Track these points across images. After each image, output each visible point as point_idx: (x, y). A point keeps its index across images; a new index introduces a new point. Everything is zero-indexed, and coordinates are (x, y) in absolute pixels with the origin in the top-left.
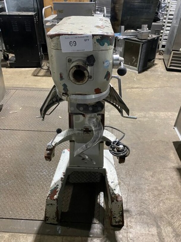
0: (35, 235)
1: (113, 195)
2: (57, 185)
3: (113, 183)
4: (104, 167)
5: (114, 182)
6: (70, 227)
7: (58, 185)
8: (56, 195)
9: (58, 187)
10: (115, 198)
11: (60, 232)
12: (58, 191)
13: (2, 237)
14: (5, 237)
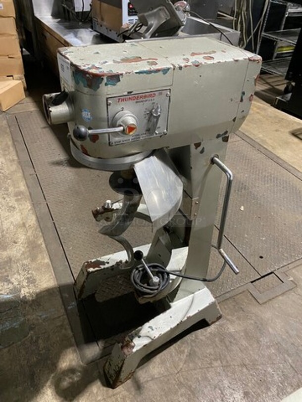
0: (57, 285)
1: (130, 338)
2: (108, 261)
3: (150, 330)
4: (171, 304)
5: (153, 330)
6: (79, 316)
7: (108, 263)
8: (94, 268)
9: (106, 264)
10: (125, 343)
11: (69, 308)
12: (100, 267)
13: (43, 258)
14: (44, 260)
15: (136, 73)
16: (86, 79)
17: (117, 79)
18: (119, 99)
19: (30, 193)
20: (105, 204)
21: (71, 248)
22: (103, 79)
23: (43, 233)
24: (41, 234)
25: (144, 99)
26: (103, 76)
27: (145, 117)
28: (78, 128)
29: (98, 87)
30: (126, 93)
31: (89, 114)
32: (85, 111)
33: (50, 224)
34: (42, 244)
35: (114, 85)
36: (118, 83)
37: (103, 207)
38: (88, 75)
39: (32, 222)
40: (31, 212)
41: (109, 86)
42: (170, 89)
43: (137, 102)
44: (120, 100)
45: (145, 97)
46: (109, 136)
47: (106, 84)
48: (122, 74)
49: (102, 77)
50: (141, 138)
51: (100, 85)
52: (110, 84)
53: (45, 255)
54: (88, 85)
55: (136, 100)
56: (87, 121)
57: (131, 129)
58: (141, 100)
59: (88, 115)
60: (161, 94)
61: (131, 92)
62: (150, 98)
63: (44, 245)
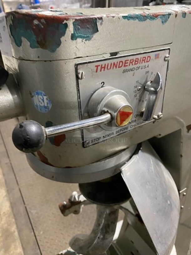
13: (16, 248)
14: (17, 249)
15: (124, 17)
16: (34, 30)
17: (93, 28)
18: (97, 66)
19: (6, 181)
20: (71, 197)
21: (42, 233)
22: (66, 26)
23: (16, 219)
24: (14, 220)
25: (135, 66)
26: (67, 19)
27: (136, 96)
28: (21, 126)
29: (59, 44)
30: (108, 56)
31: (45, 97)
32: (38, 94)
33: (22, 209)
34: (14, 232)
35: (88, 38)
36: (96, 36)
37: (70, 200)
38: (36, 22)
39: (7, 209)
40: (6, 198)
41: (79, 40)
42: (169, 49)
43: (124, 71)
44: (99, 68)
45: (137, 61)
46: (82, 133)
47: (73, 37)
48: (101, 18)
49: (65, 22)
50: (129, 129)
51: (62, 39)
52: (81, 37)
53: (17, 244)
54: (38, 42)
55: (123, 68)
56: (43, 111)
57: (124, 115)
58: (131, 67)
59: (43, 100)
60: (157, 57)
61: (116, 54)
62: (144, 64)
63: (16, 233)
